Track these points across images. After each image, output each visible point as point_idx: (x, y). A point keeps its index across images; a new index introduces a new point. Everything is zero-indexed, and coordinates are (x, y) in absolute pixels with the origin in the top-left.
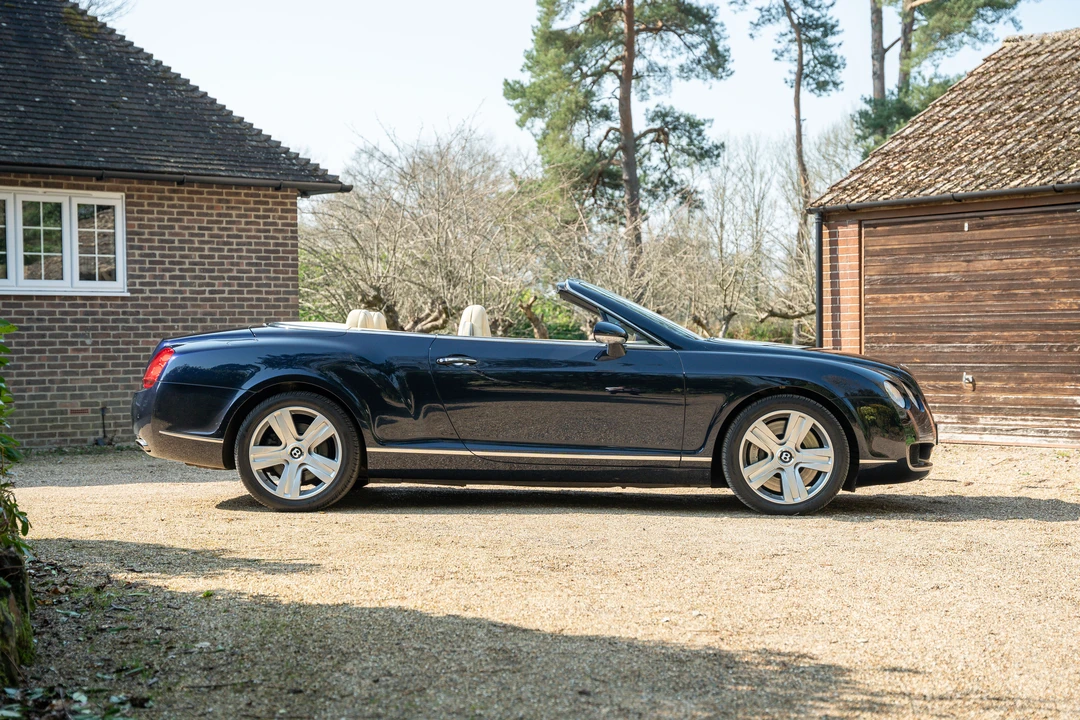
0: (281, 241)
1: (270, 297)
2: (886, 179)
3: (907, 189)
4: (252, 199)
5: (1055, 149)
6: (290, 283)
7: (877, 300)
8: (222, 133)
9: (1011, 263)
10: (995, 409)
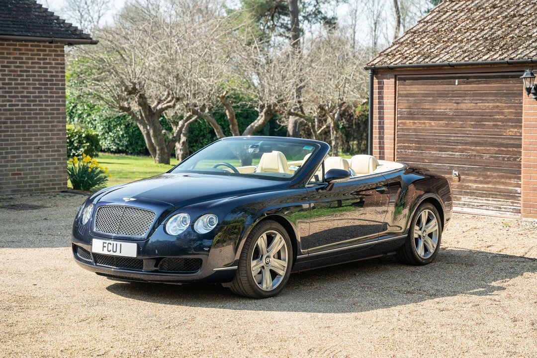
1: (48, 108)
2: (412, 50)
3: (423, 57)
5: (512, 35)
6: (61, 99)
7: (404, 124)
8: (16, 7)
9: (482, 106)
10: (471, 193)
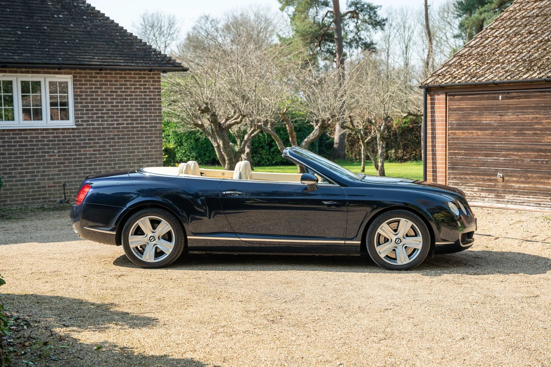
0: (152, 97)
1: (147, 125)
2: (460, 71)
3: (470, 77)
4: (137, 76)
5: (547, 57)
6: (158, 118)
7: (454, 134)
8: (122, 42)
9: (523, 117)
10: (514, 192)
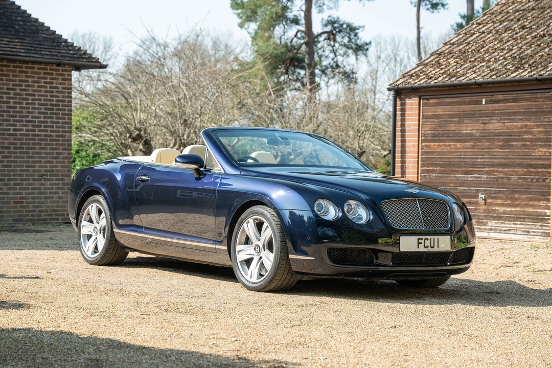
0: (60, 99)
1: (53, 134)
2: (437, 70)
3: (449, 77)
4: (42, 71)
5: (541, 54)
6: (67, 126)
7: (429, 147)
8: (24, 28)
9: (510, 125)
10: (498, 217)
